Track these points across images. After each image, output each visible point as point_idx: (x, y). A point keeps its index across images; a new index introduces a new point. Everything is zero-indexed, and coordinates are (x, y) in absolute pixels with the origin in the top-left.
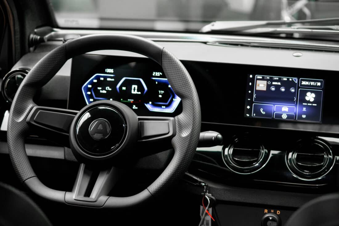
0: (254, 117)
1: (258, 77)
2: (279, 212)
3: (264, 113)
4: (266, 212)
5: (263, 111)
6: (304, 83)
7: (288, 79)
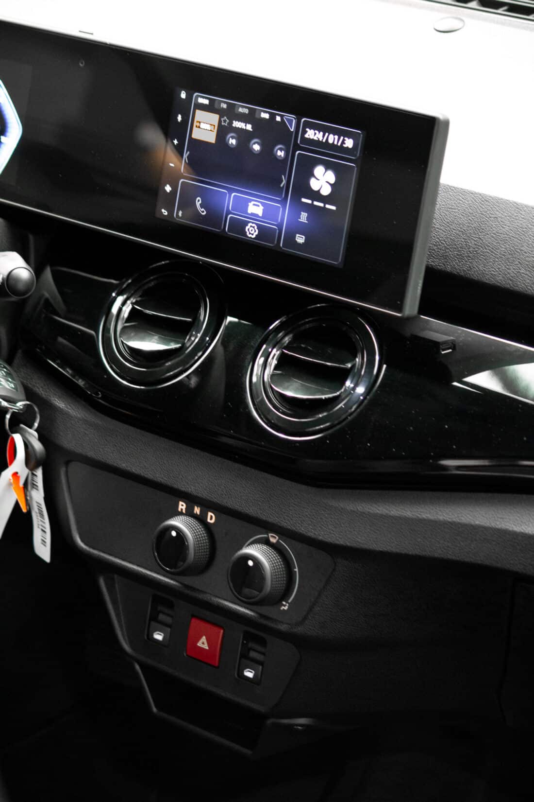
0: (177, 219)
1: (201, 101)
2: (211, 518)
3: (202, 212)
4: (182, 509)
5: (202, 206)
6: (311, 134)
7: (272, 116)
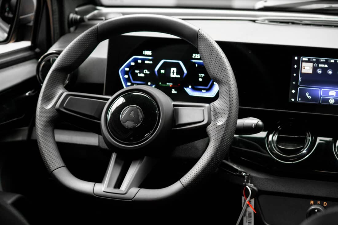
0: (299, 101)
1: (304, 59)
2: (325, 204)
3: (309, 97)
4: (312, 204)
5: (309, 95)
7: (336, 61)
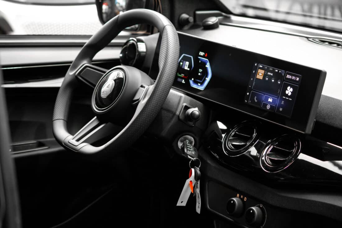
0: (249, 103)
1: (260, 66)
2: (245, 199)
3: (256, 101)
4: (238, 196)
6: (288, 76)
7: (279, 71)
